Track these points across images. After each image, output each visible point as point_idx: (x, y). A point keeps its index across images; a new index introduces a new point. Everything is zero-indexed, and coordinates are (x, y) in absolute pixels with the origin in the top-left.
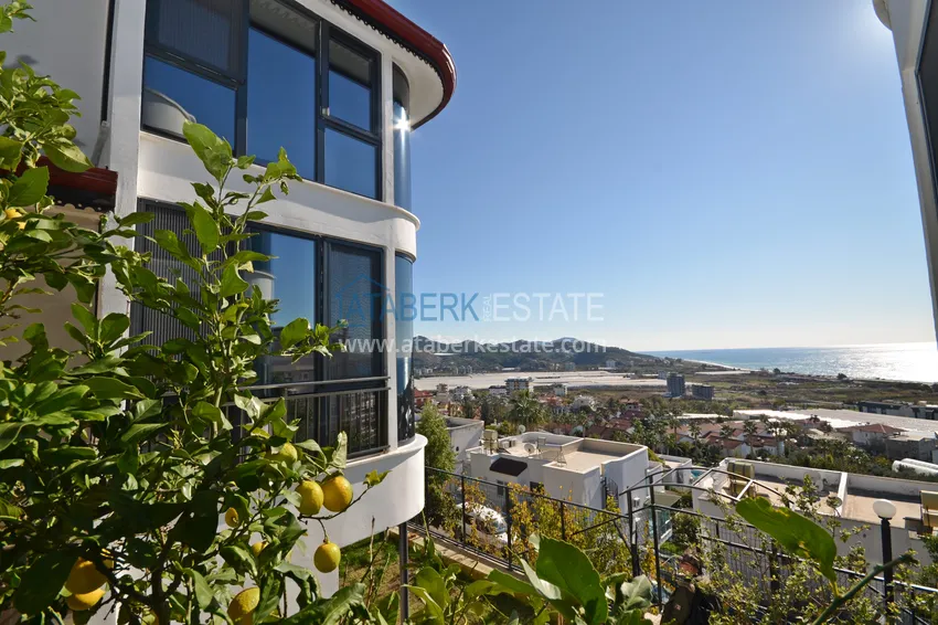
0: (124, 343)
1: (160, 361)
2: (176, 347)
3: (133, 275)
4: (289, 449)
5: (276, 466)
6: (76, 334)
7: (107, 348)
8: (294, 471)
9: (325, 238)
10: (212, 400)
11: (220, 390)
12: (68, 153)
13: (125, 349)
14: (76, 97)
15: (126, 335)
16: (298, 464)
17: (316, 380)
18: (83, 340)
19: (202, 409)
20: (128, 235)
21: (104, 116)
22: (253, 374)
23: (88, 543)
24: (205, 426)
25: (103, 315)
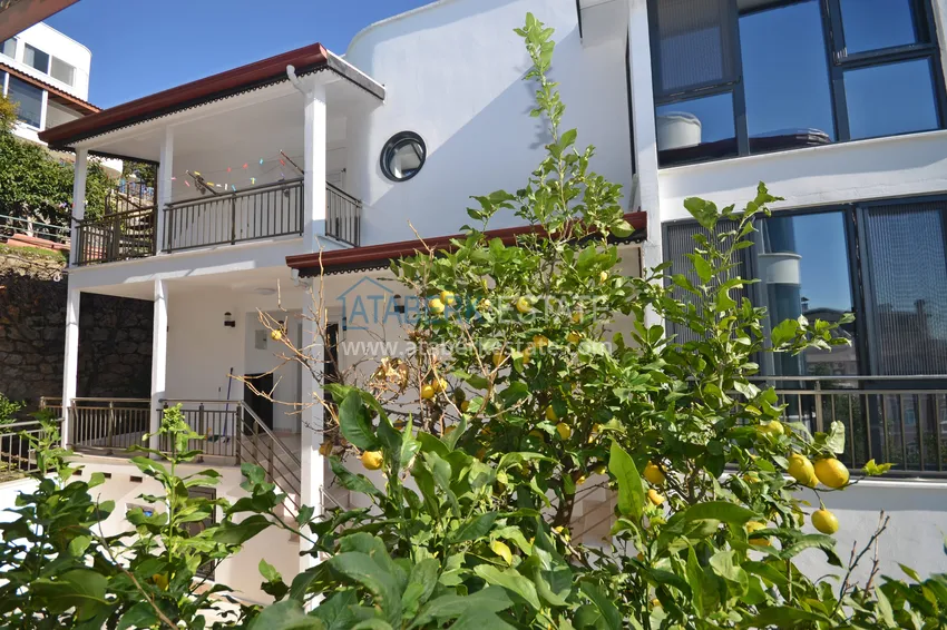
0: (662, 343)
1: (683, 356)
2: (691, 347)
3: (661, 302)
4: (777, 425)
5: (765, 435)
6: (637, 338)
7: (653, 347)
8: (780, 441)
9: (857, 204)
10: (716, 383)
11: (722, 377)
12: (621, 227)
13: (664, 346)
14: (620, 186)
15: (663, 337)
16: (784, 437)
17: (861, 375)
18: (640, 341)
19: (710, 389)
20: (658, 277)
21: (634, 171)
22: (755, 366)
23: (655, 454)
24: (713, 401)
25: (649, 327)
